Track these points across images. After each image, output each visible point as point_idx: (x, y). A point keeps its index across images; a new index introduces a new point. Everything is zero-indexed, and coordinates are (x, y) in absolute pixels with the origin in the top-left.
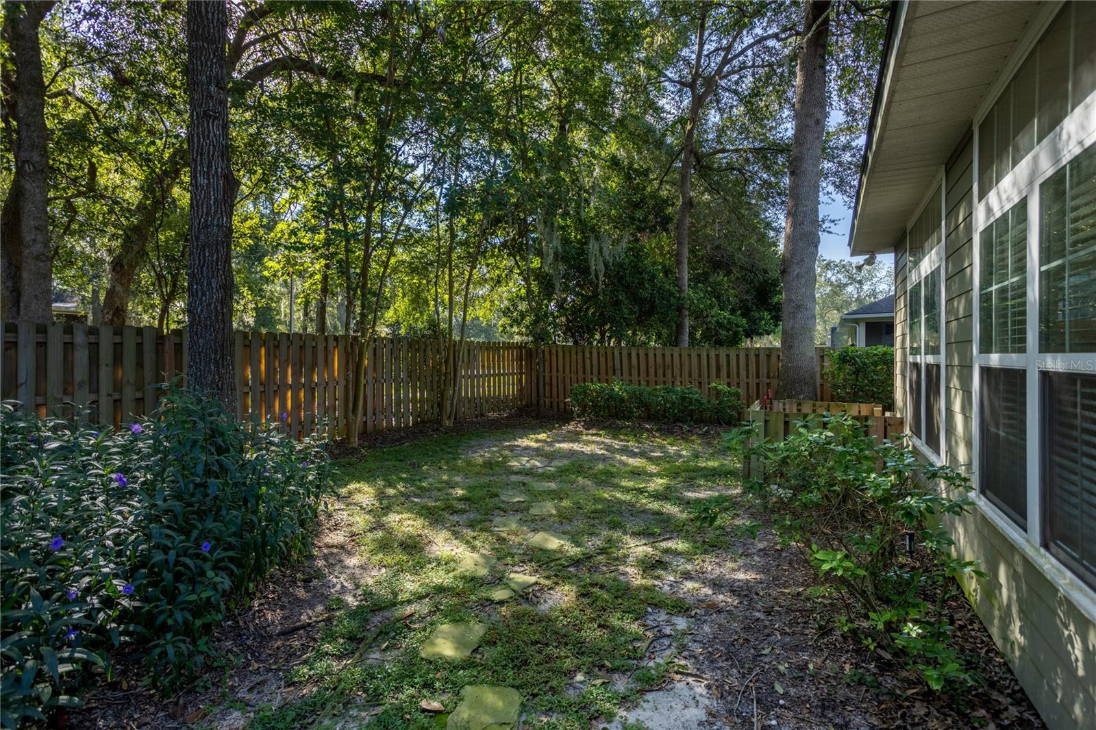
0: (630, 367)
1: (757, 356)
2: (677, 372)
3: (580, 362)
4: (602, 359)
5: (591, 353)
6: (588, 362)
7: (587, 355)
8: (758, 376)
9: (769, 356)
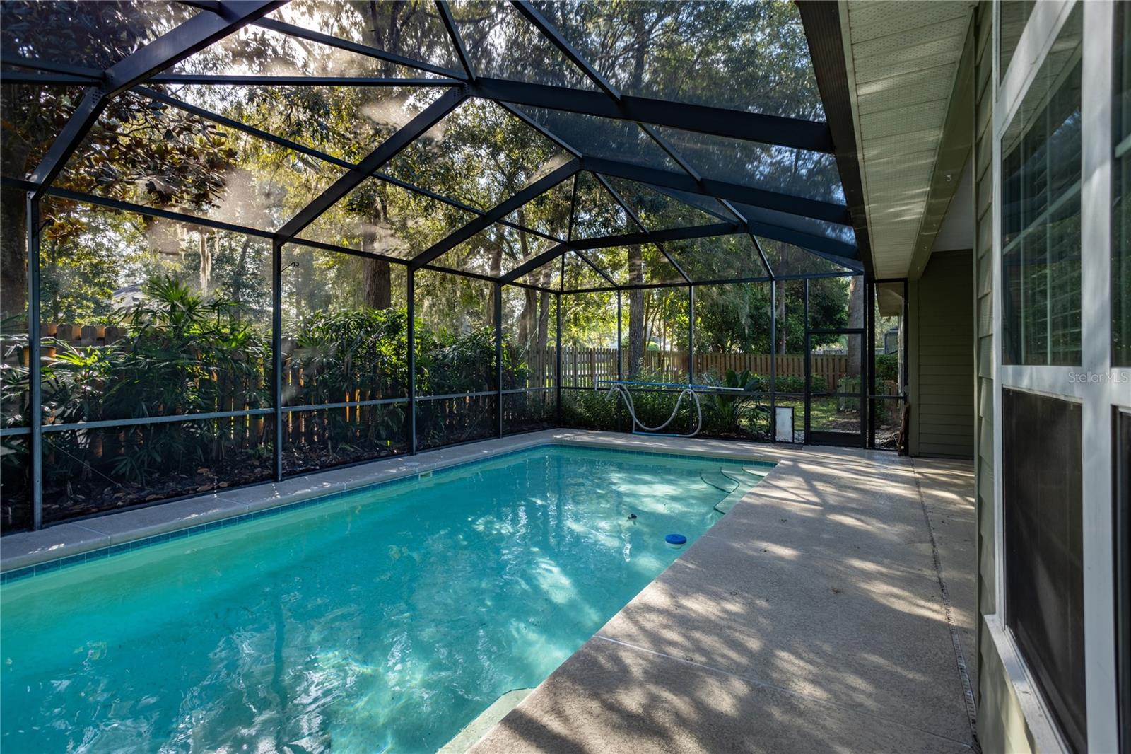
0: (756, 366)
1: (833, 359)
2: (785, 368)
3: (723, 362)
4: (738, 362)
5: (730, 357)
6: (728, 363)
7: (728, 359)
8: (834, 371)
9: (840, 360)
